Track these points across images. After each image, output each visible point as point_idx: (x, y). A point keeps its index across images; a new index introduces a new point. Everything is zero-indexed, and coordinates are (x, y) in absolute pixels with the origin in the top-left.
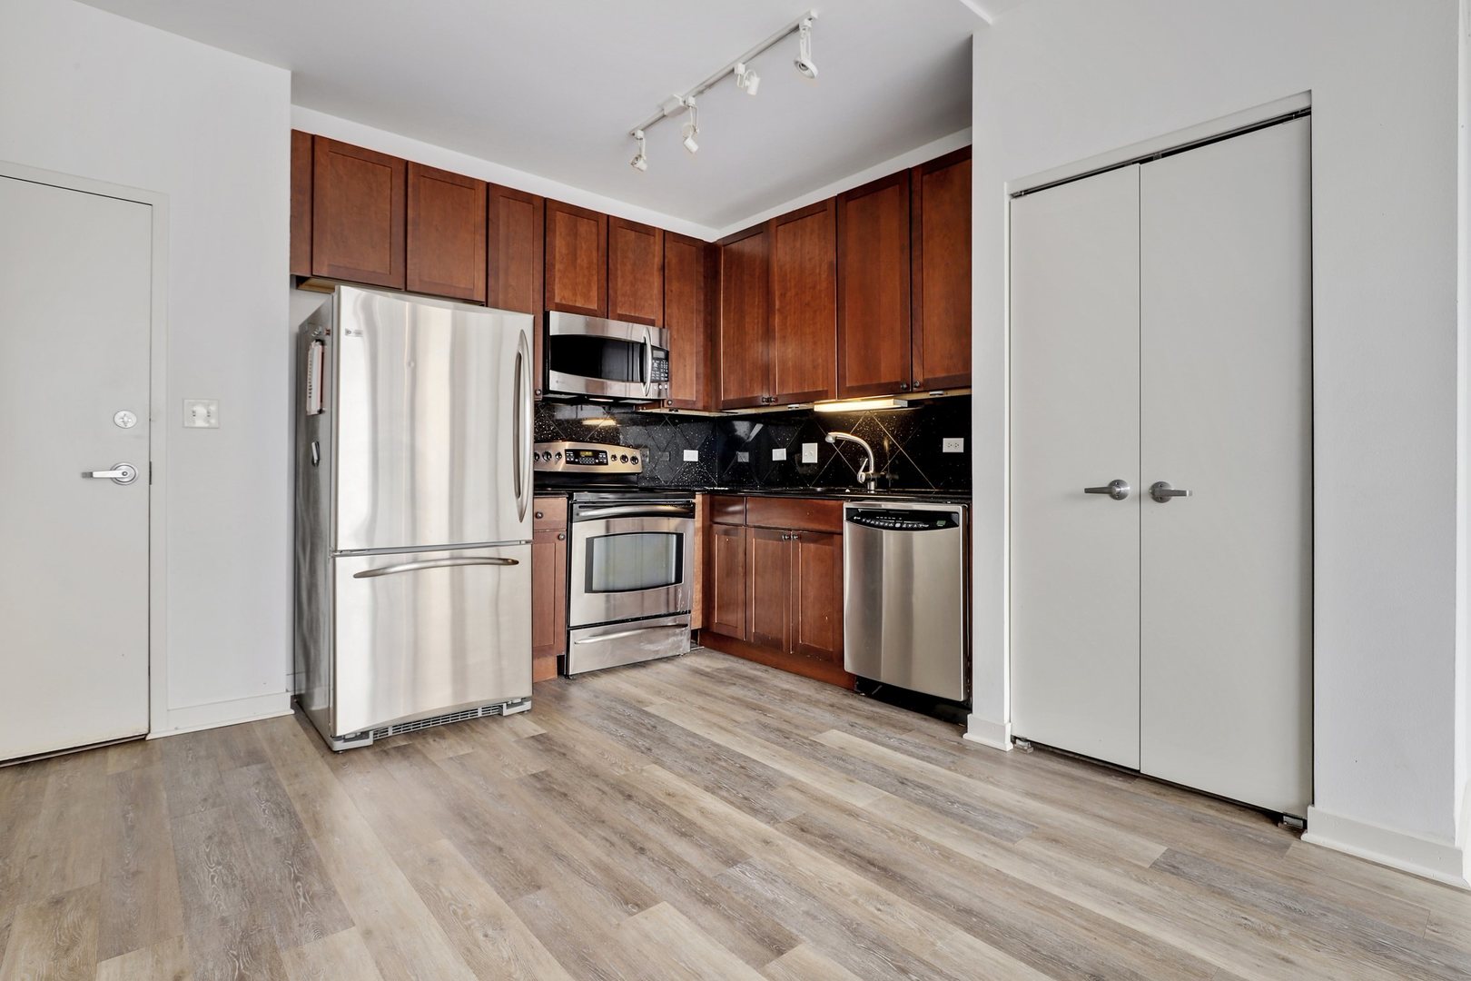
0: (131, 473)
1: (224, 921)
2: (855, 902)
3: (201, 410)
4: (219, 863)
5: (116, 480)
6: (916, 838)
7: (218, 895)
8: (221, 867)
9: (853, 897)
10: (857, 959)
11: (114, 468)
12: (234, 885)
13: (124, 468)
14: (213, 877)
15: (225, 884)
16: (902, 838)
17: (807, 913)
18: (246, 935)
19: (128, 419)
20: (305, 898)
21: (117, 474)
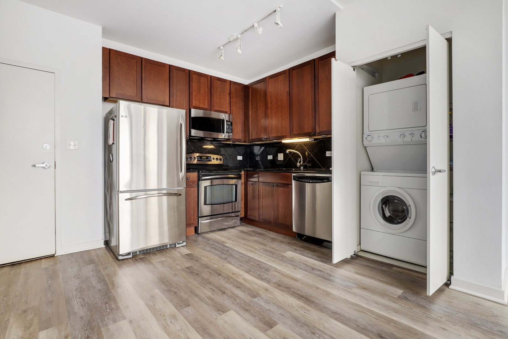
0: (48, 165)
1: (82, 318)
2: (297, 310)
3: (72, 143)
4: (80, 298)
5: (44, 168)
6: (318, 288)
7: (80, 309)
8: (80, 299)
9: (296, 308)
10: (298, 329)
11: (43, 163)
12: (85, 306)
13: (46, 163)
14: (78, 303)
15: (82, 305)
16: (313, 288)
17: (281, 314)
18: (89, 322)
19: (47, 147)
20: (109, 310)
21: (44, 165)
